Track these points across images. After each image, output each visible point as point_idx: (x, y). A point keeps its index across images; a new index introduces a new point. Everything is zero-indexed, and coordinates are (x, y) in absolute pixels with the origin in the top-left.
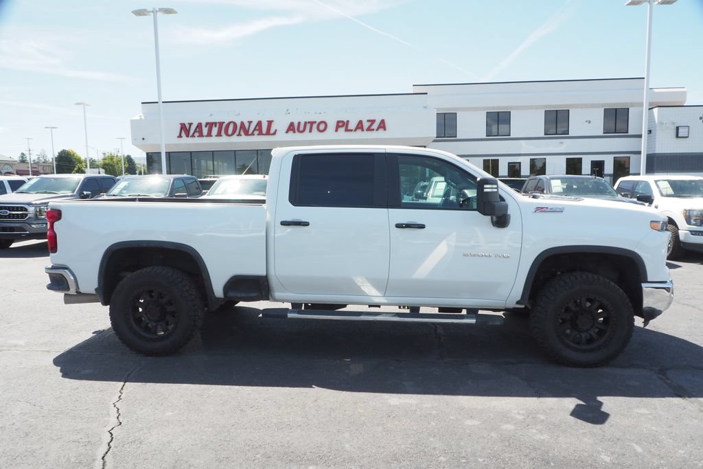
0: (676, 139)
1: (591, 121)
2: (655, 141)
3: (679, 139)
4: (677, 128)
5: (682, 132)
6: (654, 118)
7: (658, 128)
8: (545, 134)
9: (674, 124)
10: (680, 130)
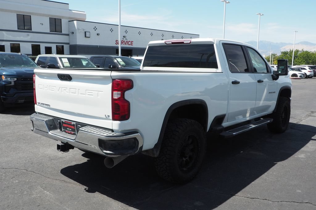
0: (85, 38)
1: (43, 24)
2: (76, 38)
3: (86, 38)
4: (85, 32)
5: (88, 35)
6: (75, 26)
7: (77, 31)
8: (18, 29)
9: (84, 30)
10: (87, 33)
